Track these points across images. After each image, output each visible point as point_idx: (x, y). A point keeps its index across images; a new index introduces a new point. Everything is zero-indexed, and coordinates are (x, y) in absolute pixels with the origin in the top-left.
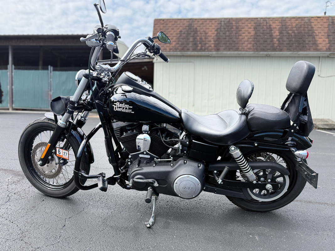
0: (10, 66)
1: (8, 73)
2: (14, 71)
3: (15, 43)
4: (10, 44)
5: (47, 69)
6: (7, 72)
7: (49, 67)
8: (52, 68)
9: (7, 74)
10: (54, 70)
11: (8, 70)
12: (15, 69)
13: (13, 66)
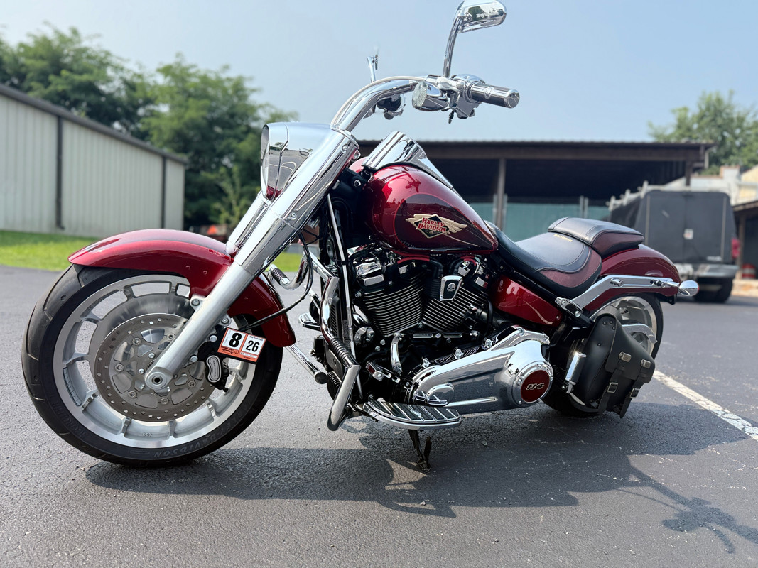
0: (500, 196)
1: (495, 210)
2: (506, 205)
3: (513, 155)
4: (502, 157)
5: (577, 202)
6: (492, 208)
7: (582, 199)
8: (587, 201)
9: (492, 212)
10: (591, 204)
11: (494, 204)
12: (509, 201)
13: (506, 198)
